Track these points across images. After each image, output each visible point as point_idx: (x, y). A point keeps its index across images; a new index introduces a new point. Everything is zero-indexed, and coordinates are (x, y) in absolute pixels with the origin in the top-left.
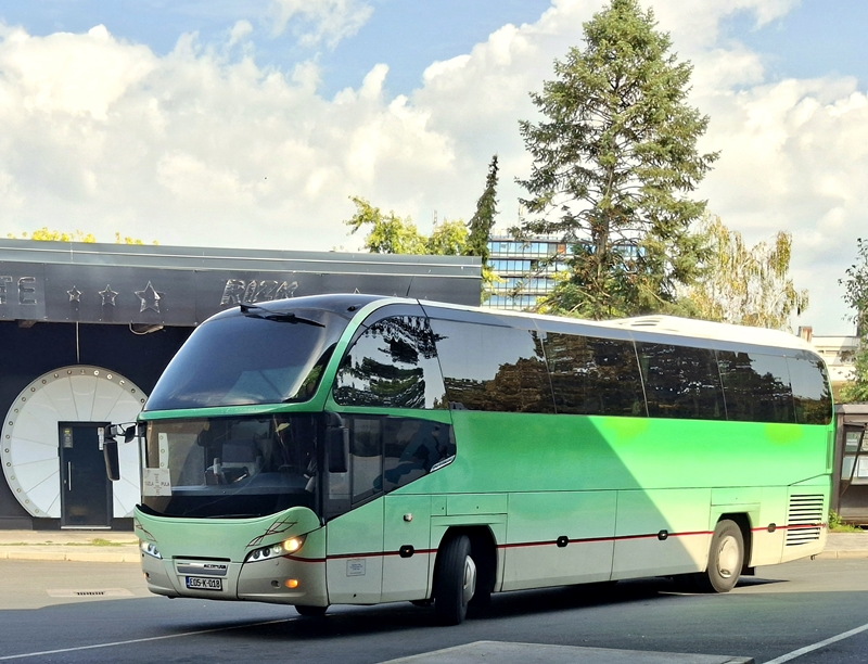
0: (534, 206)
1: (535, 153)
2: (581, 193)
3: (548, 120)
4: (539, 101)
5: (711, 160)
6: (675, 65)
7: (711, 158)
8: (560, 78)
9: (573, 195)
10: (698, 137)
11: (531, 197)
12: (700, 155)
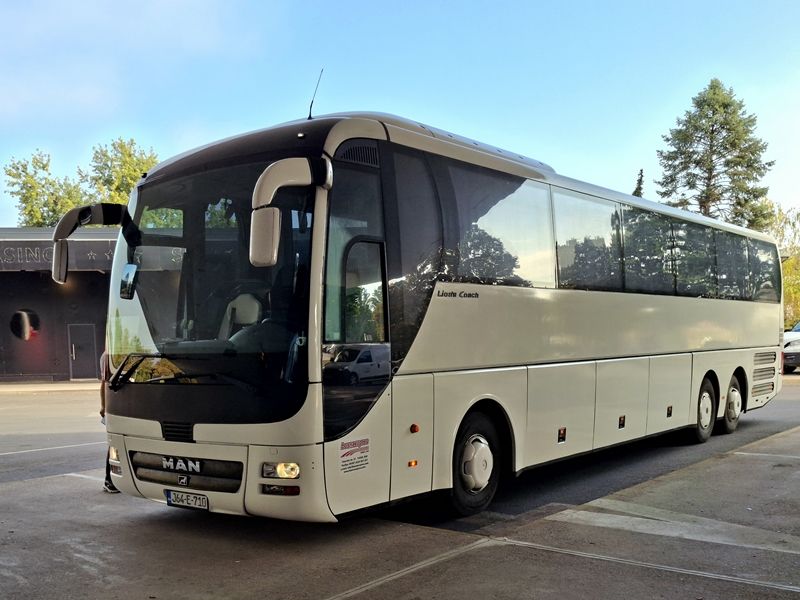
0: (664, 194)
1: (665, 167)
2: (692, 185)
3: (673, 149)
4: (668, 140)
5: (770, 164)
8: (680, 127)
9: (687, 187)
10: (761, 153)
11: (663, 190)
12: (764, 163)
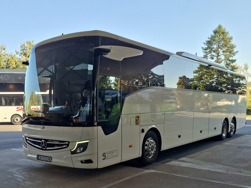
1: (204, 52)
2: (212, 58)
4: (205, 44)
6: (230, 37)
7: (237, 52)
9: (211, 59)
10: (234, 49)
12: (235, 52)
